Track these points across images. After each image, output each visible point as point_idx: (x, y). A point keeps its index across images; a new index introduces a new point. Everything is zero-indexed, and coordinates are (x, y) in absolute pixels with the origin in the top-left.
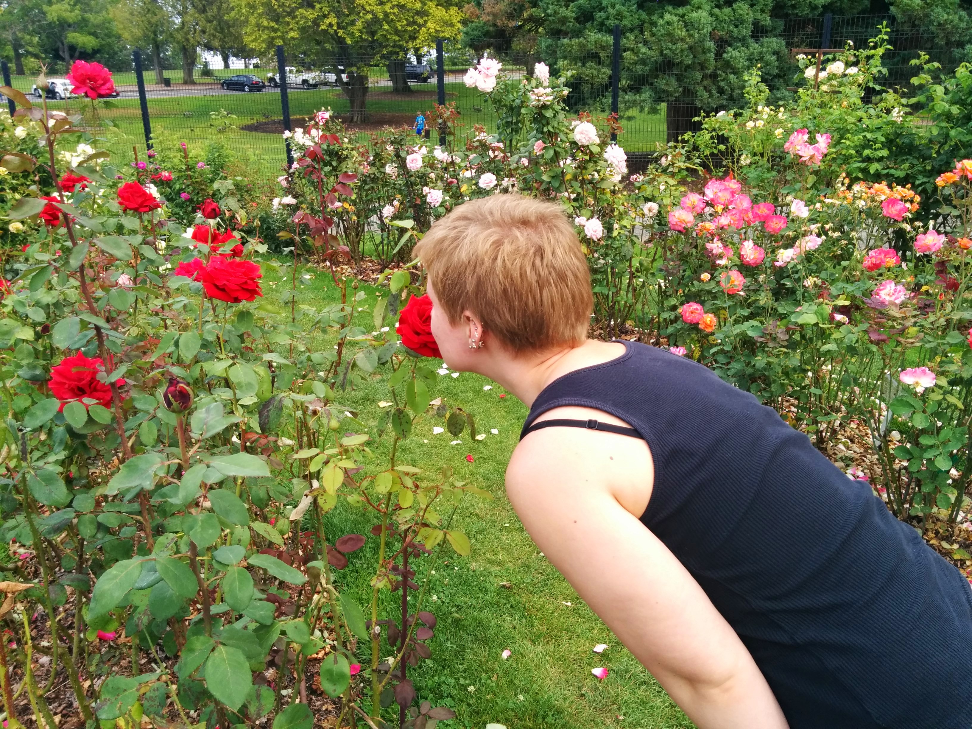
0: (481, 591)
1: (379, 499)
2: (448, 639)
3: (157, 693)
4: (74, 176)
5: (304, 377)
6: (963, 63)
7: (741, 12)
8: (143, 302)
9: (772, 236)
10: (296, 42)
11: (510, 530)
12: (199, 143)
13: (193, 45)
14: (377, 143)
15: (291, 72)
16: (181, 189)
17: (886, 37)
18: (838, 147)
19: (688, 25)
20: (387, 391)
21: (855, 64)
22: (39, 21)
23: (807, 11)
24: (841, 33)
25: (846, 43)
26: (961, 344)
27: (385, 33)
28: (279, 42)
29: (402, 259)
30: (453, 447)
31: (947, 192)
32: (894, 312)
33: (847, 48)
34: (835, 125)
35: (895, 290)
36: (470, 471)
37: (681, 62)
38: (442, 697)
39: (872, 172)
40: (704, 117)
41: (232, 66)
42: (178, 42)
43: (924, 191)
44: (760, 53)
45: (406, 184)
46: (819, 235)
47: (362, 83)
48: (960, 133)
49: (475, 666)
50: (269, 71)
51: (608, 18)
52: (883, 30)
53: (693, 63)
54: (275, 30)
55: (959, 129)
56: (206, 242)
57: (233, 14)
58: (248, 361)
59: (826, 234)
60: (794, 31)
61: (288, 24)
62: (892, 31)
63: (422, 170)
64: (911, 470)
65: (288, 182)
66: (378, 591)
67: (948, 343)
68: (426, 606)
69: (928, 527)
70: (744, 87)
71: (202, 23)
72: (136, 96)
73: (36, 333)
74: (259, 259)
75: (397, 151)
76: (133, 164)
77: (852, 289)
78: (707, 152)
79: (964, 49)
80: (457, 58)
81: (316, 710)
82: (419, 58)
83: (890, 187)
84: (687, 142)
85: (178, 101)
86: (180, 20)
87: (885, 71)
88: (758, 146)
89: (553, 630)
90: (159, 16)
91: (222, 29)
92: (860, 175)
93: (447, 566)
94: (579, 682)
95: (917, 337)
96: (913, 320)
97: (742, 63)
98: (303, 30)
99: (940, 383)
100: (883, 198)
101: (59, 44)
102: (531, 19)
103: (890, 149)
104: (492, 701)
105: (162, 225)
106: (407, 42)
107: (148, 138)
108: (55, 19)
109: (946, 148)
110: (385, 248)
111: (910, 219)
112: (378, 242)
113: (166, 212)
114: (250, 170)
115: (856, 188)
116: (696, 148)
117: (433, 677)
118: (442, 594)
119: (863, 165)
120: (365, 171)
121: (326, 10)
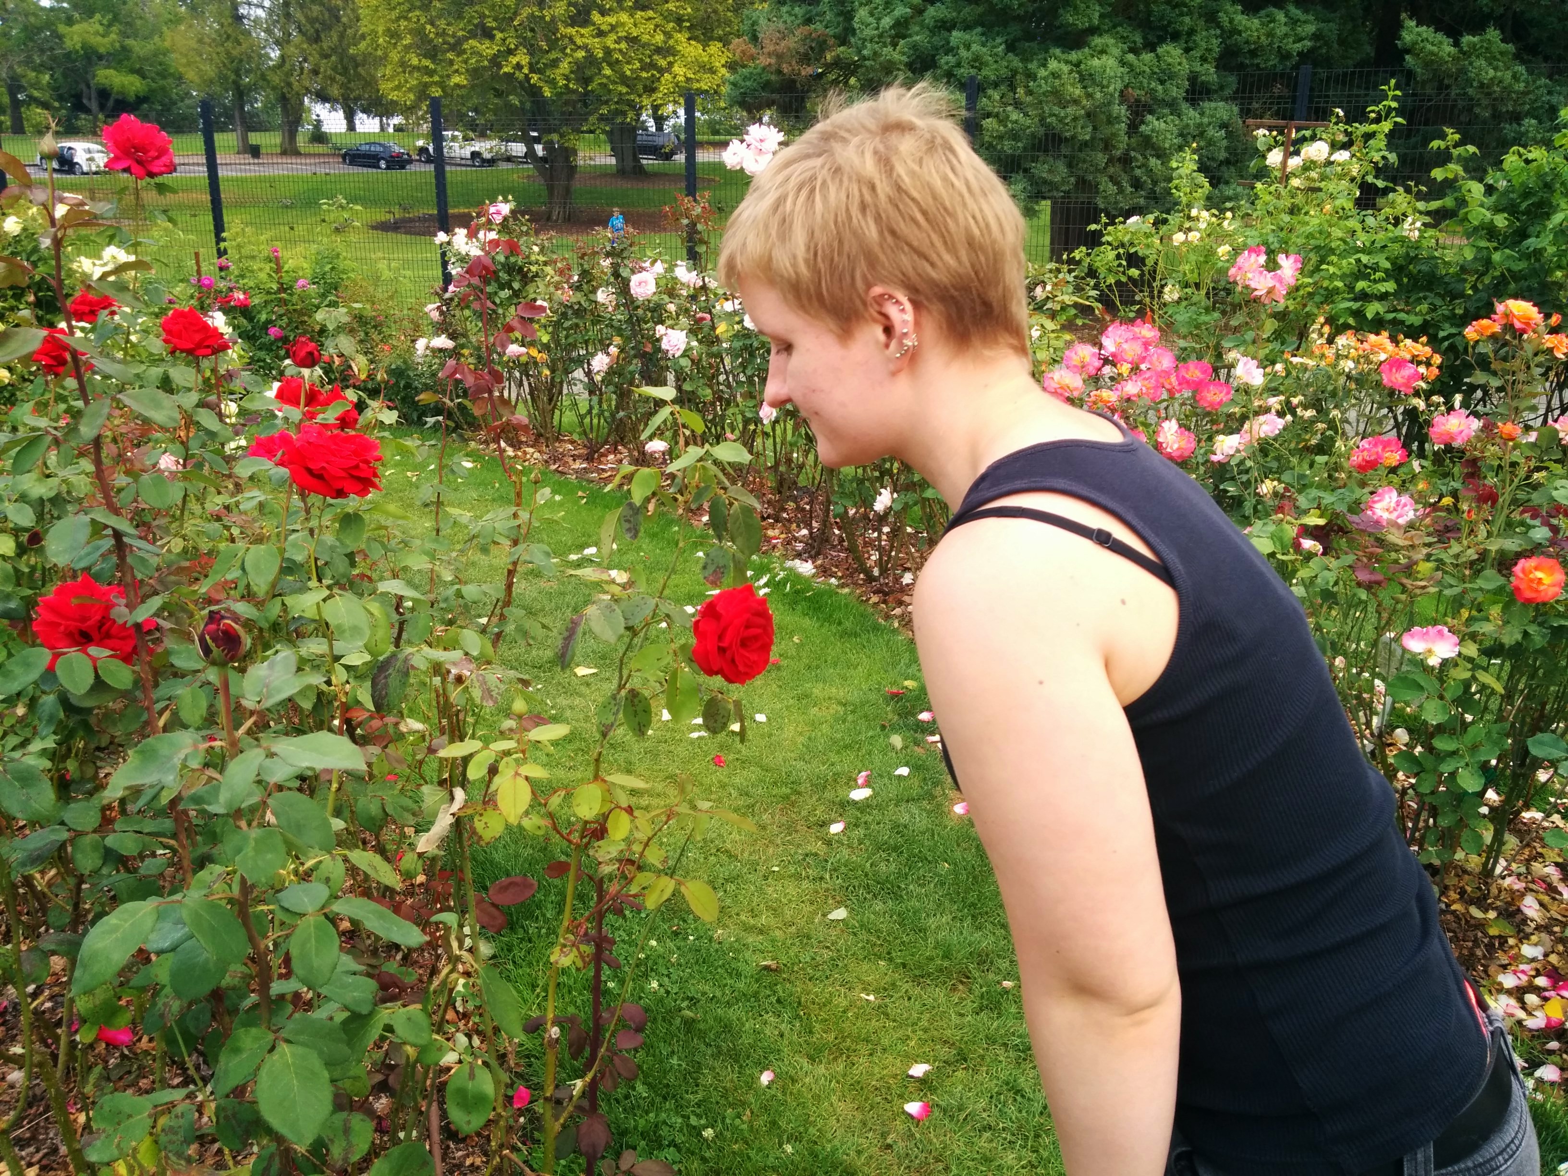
0: (730, 974)
1: (569, 823)
2: (673, 1052)
3: (181, 1121)
4: (92, 295)
5: (451, 623)
6: (1515, 148)
7: (1170, 60)
8: (198, 500)
9: (1208, 414)
10: (463, 92)
11: (779, 877)
12: (300, 249)
13: (298, 94)
14: (584, 254)
15: (454, 139)
16: (269, 322)
17: (1394, 105)
18: (1317, 277)
19: (1086, 79)
20: (589, 650)
21: (1346, 146)
22: (52, 49)
23: (1273, 61)
24: (1327, 96)
25: (1332, 113)
26: (1499, 591)
27: (604, 81)
28: (436, 92)
29: (622, 439)
30: (692, 742)
31: (1482, 349)
32: (1395, 538)
33: (1334, 120)
34: (1312, 242)
35: (1398, 503)
36: (719, 782)
37: (1073, 137)
38: (660, 1147)
39: (1369, 316)
40: (1106, 225)
41: (359, 128)
42: (274, 88)
43: (1452, 348)
44: (1200, 125)
45: (629, 321)
46: (1281, 414)
47: (567, 159)
48: (1509, 257)
49: (715, 1097)
50: (418, 137)
51: (959, 65)
52: (1390, 94)
53: (1093, 138)
54: (431, 73)
55: (1507, 251)
56: (297, 404)
57: (363, 45)
58: (361, 595)
59: (1294, 414)
60: (1251, 92)
61: (451, 63)
62: (1404, 95)
63: (656, 298)
64: (1421, 790)
65: (442, 313)
66: (564, 971)
67: (1481, 589)
68: (640, 998)
69: (1447, 882)
70: (1170, 180)
71: (314, 58)
72: (202, 172)
73: (19, 545)
74: (386, 434)
75: (615, 267)
76: (194, 279)
77: (1332, 499)
78: (1111, 280)
79: (1519, 125)
80: (720, 123)
81: (455, 1165)
82: (660, 121)
83: (1394, 340)
84: (1079, 263)
85: (272, 182)
86: (278, 53)
87: (1393, 157)
88: (1192, 272)
89: (844, 1039)
90: (244, 46)
91: (345, 70)
92: (1351, 321)
93: (676, 934)
94: (883, 1124)
95: (1431, 578)
96: (1425, 551)
97: (1170, 140)
98: (474, 73)
99: (1465, 651)
100: (1383, 357)
101: (83, 86)
102: (837, 63)
103: (1398, 282)
104: (740, 1153)
105: (231, 376)
106: (640, 96)
107: (219, 239)
108: (78, 46)
109: (1487, 280)
110: (595, 421)
111: (1424, 391)
112: (583, 411)
113: (241, 357)
114: (380, 294)
115: (1341, 341)
116: (1092, 273)
117: (647, 1113)
118: (666, 979)
119: (1355, 306)
120: (564, 298)
121: (512, 43)
